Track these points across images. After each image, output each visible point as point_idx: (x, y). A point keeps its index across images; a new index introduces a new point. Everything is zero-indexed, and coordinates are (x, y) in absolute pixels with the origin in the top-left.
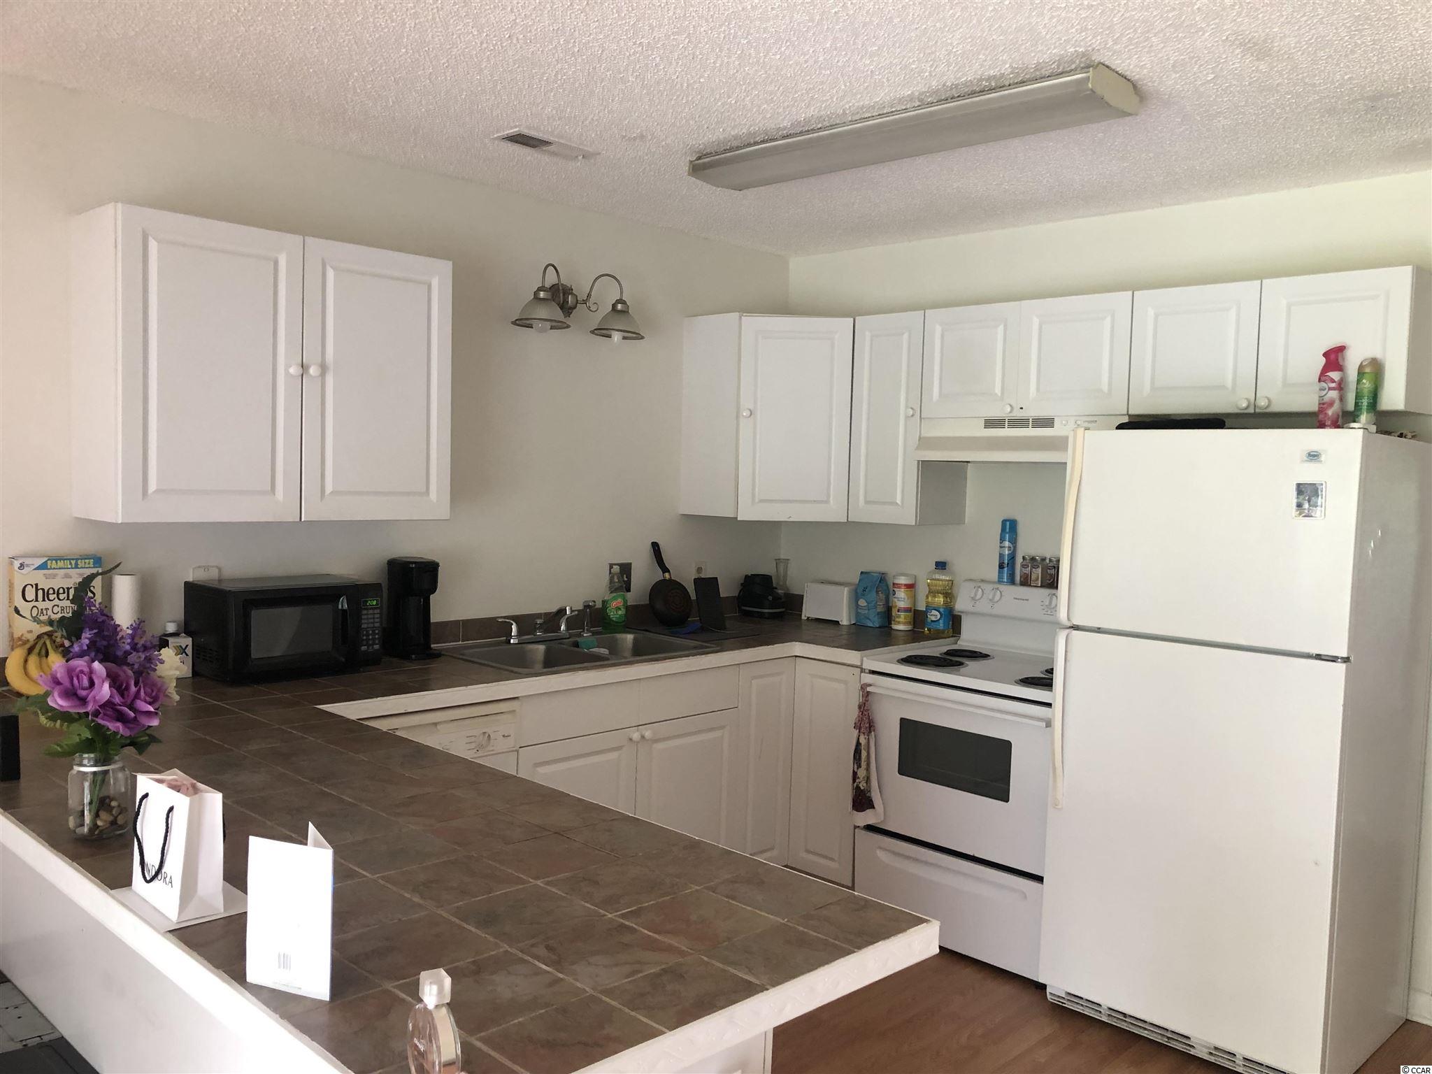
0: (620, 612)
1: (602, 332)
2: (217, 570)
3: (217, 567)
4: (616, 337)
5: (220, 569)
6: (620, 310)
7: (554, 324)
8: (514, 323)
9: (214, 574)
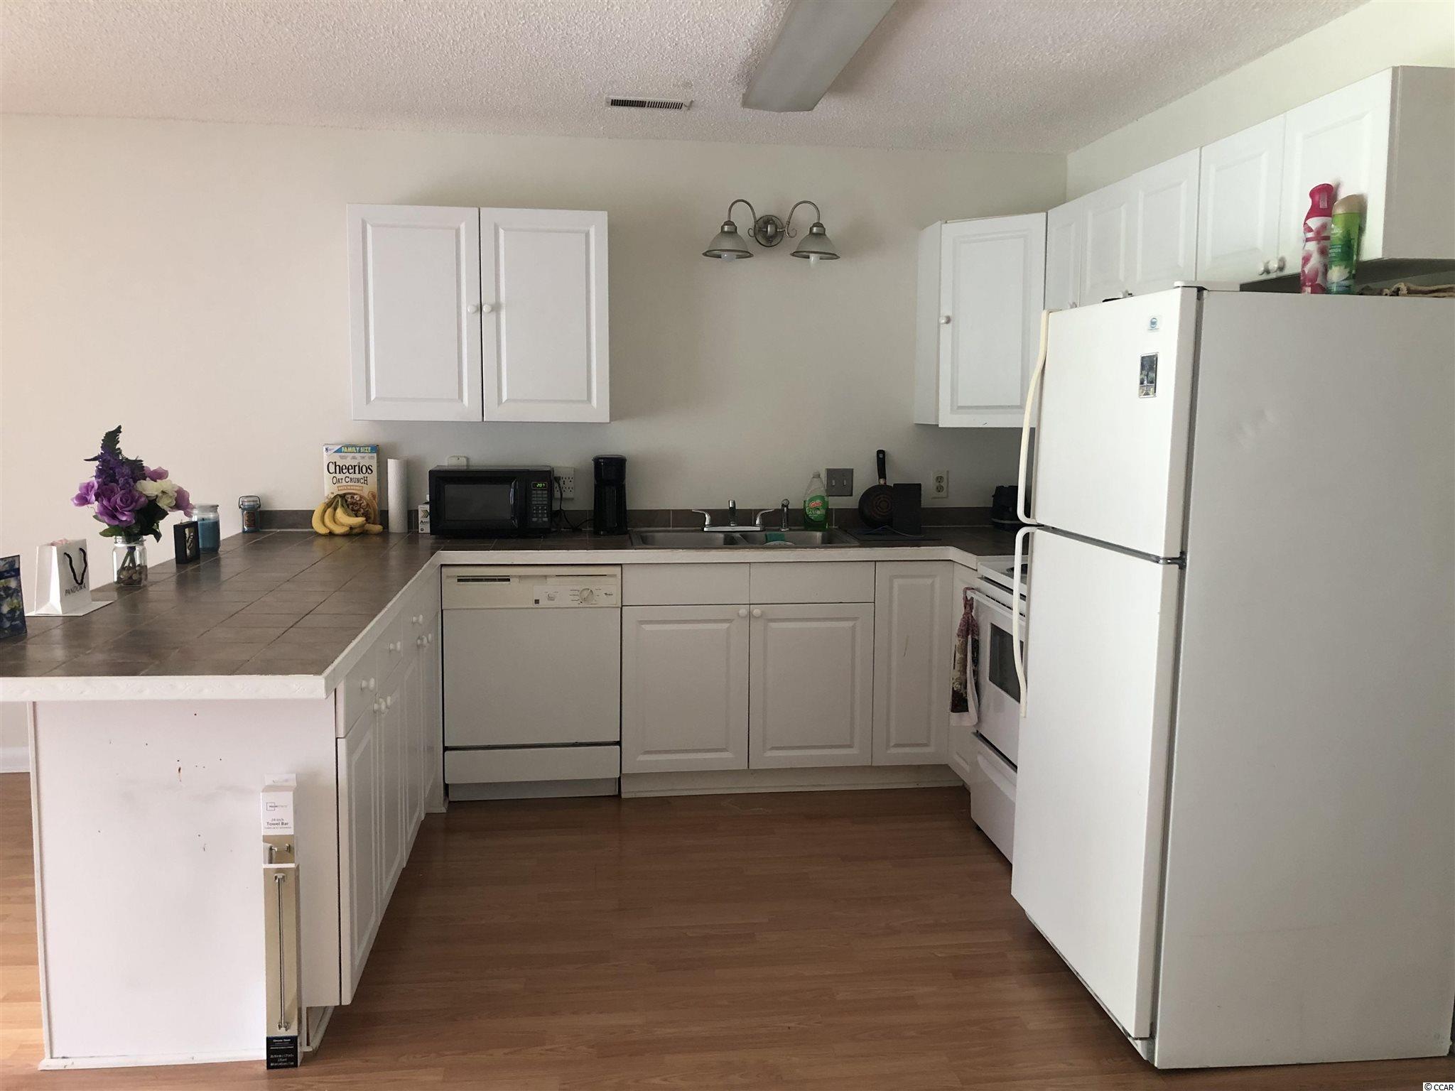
0: (818, 512)
1: (801, 254)
2: (465, 459)
3: (465, 457)
4: (813, 257)
5: (468, 459)
6: (818, 233)
7: (740, 254)
8: (705, 254)
9: (463, 462)
